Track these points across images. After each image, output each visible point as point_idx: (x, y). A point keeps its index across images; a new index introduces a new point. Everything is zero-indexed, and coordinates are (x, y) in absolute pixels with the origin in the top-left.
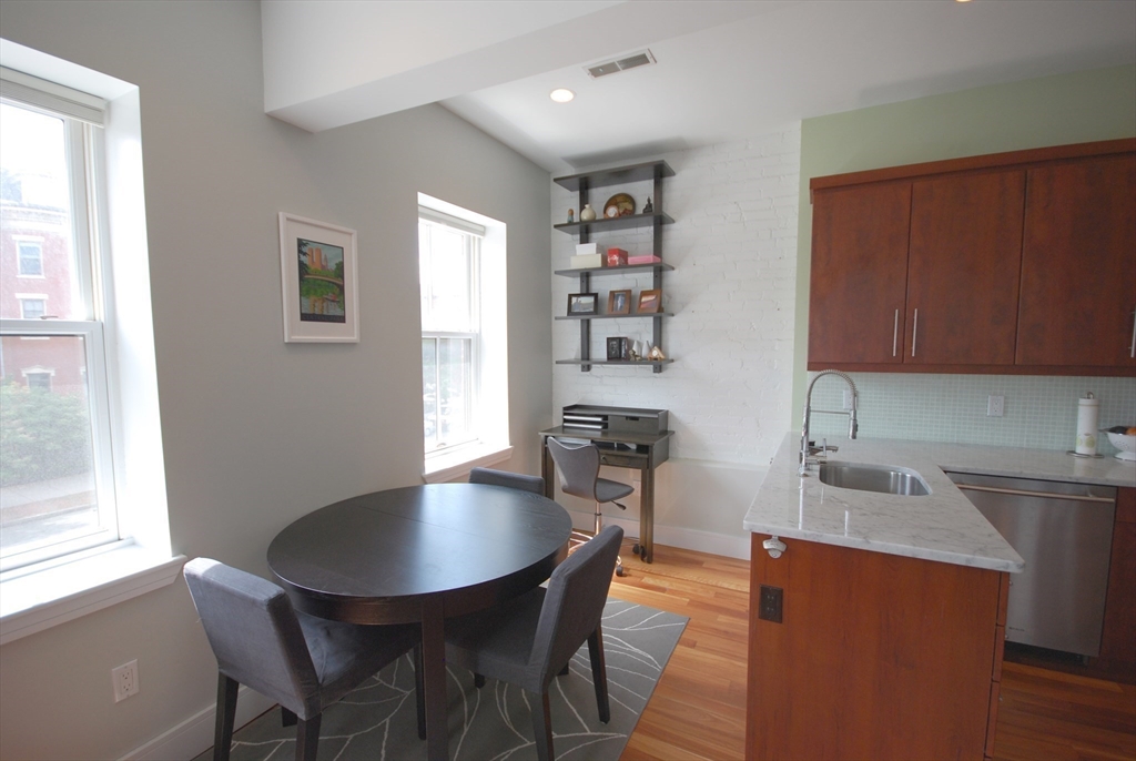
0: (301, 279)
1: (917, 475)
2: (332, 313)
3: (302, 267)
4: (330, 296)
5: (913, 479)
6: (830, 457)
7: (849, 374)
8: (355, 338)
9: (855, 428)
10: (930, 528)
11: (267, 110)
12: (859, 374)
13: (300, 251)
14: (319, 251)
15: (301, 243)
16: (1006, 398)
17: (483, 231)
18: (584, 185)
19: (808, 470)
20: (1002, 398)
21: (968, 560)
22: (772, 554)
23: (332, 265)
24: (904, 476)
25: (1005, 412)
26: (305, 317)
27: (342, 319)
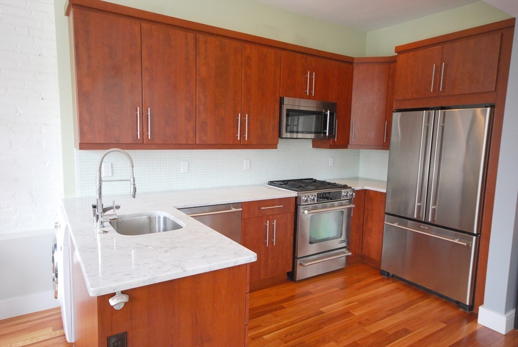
1: (167, 215)
5: (165, 219)
6: (118, 213)
7: (127, 151)
9: (135, 189)
10: (206, 248)
12: (134, 151)
16: (189, 162)
19: (104, 227)
20: (187, 163)
21: (235, 262)
22: (116, 308)
24: (159, 217)
25: (189, 170)
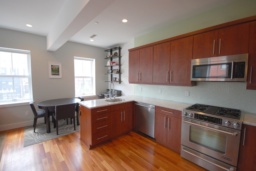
0: (52, 70)
2: (57, 74)
3: (52, 69)
4: (57, 72)
8: (61, 77)
11: (47, 50)
13: (52, 67)
14: (55, 66)
15: (52, 65)
17: (93, 60)
18: (111, 51)
23: (57, 68)
25: (161, 92)
26: (52, 75)
27: (59, 75)
